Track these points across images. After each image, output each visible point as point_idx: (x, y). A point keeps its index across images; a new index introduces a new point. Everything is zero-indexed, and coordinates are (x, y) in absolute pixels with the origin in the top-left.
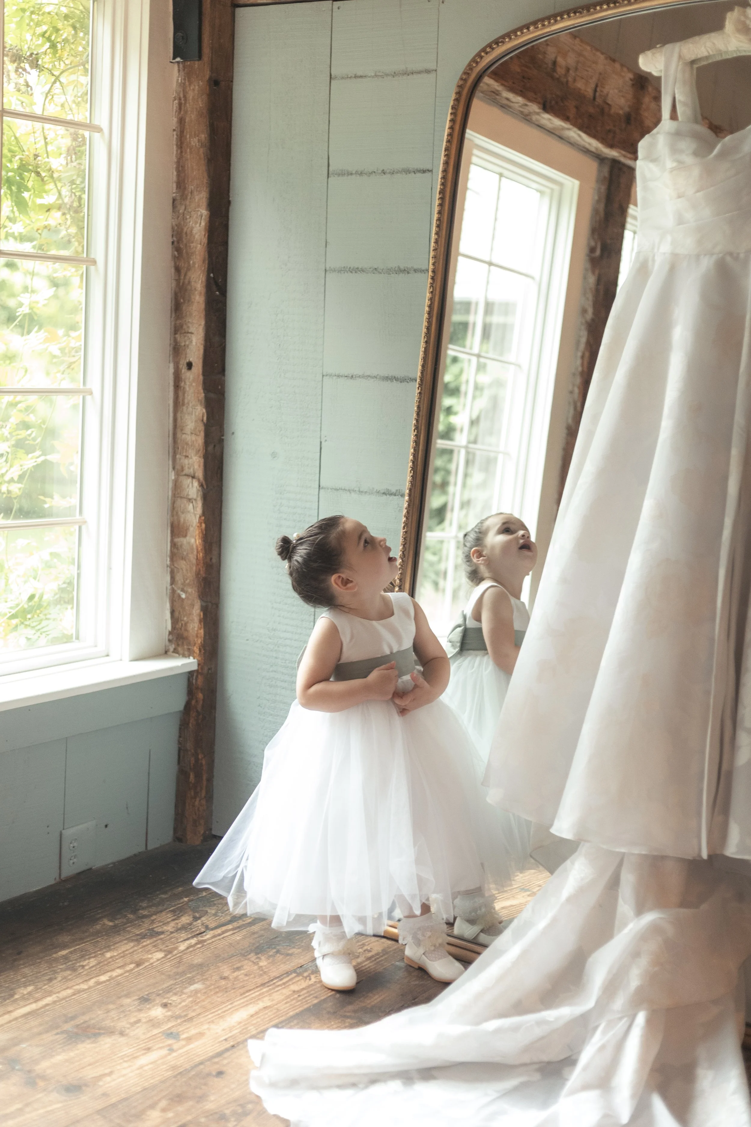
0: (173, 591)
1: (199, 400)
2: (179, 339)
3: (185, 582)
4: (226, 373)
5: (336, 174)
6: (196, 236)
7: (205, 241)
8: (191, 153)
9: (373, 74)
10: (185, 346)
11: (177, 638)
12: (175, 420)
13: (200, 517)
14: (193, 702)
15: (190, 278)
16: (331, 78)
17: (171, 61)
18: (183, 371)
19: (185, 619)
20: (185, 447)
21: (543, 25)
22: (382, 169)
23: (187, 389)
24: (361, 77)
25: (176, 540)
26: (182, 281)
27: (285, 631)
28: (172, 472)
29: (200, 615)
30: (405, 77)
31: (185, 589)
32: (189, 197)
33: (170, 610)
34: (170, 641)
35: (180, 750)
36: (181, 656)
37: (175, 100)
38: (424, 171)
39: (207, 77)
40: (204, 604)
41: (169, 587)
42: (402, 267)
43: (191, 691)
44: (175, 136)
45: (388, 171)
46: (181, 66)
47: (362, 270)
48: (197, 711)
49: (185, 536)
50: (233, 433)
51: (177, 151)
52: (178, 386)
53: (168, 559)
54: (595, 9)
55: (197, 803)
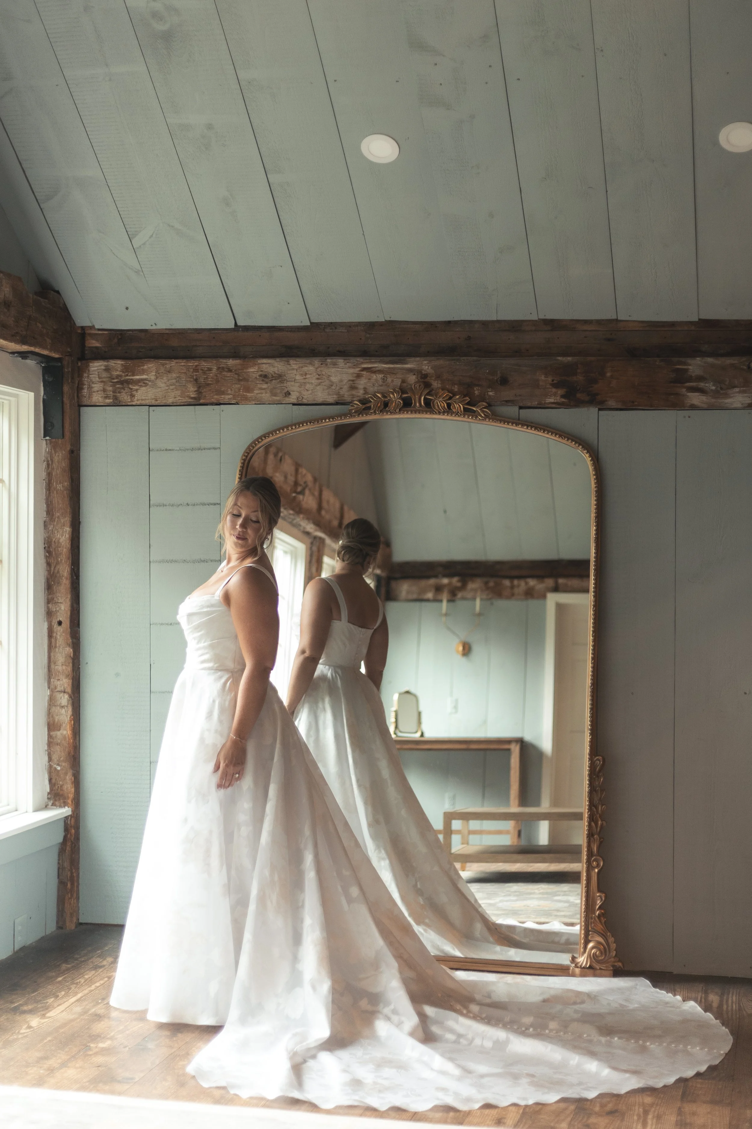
0: (50, 767)
1: (67, 644)
2: (50, 607)
3: (59, 759)
4: (81, 626)
5: (155, 506)
6: (63, 544)
7: (69, 546)
8: (57, 493)
9: (178, 449)
10: (56, 611)
11: (54, 796)
12: (49, 657)
13: (70, 717)
14: (69, 836)
15: (59, 569)
16: (149, 450)
17: (42, 438)
18: (55, 627)
19: (61, 783)
20: (58, 674)
21: (292, 428)
22: (187, 503)
23: (59, 638)
24: (170, 450)
25: (52, 733)
26: (52, 571)
27: (129, 784)
28: (48, 690)
29: (72, 779)
30: (200, 451)
31: (60, 764)
32: (56, 520)
33: (48, 778)
34: (48, 798)
35: (59, 869)
36: (58, 807)
37: (44, 462)
38: (215, 504)
39: (69, 449)
40: (74, 772)
41: (47, 764)
42: (202, 559)
43: (67, 829)
44: (45, 483)
45: (190, 504)
46: (48, 442)
47: (176, 561)
48: (72, 841)
49: (60, 730)
50: (87, 663)
51: (46, 492)
52: (51, 636)
53: (46, 746)
54: (322, 421)
55: (72, 902)
